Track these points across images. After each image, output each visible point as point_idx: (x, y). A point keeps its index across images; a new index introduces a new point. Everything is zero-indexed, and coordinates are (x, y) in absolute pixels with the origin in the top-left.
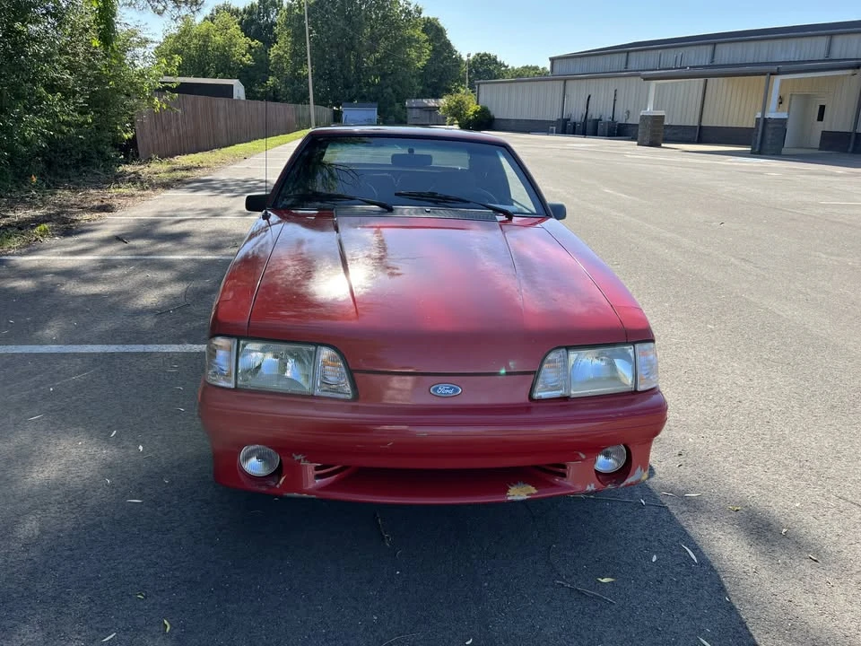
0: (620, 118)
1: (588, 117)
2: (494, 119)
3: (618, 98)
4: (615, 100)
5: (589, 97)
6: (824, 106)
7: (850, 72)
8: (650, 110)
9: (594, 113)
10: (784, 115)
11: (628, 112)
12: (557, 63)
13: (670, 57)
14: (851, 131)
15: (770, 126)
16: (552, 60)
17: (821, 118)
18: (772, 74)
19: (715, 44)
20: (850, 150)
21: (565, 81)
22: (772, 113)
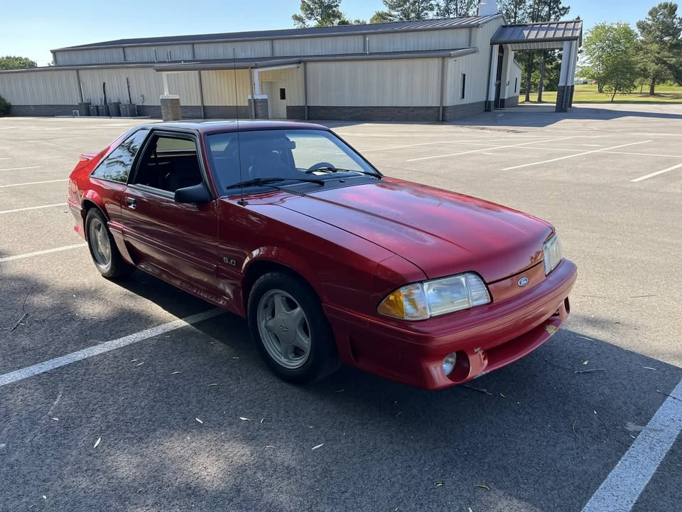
0: (137, 101)
1: (108, 102)
2: (11, 106)
3: (130, 85)
4: (128, 87)
5: (104, 84)
6: (284, 89)
7: (295, 66)
8: (166, 95)
9: (113, 97)
10: (265, 97)
11: (143, 96)
12: (59, 56)
13: (163, 52)
14: (304, 105)
15: (259, 104)
16: (54, 52)
17: (283, 97)
18: (252, 68)
19: (193, 44)
20: (306, 118)
21: (78, 70)
22: (258, 96)
